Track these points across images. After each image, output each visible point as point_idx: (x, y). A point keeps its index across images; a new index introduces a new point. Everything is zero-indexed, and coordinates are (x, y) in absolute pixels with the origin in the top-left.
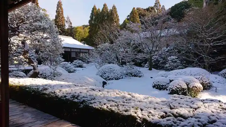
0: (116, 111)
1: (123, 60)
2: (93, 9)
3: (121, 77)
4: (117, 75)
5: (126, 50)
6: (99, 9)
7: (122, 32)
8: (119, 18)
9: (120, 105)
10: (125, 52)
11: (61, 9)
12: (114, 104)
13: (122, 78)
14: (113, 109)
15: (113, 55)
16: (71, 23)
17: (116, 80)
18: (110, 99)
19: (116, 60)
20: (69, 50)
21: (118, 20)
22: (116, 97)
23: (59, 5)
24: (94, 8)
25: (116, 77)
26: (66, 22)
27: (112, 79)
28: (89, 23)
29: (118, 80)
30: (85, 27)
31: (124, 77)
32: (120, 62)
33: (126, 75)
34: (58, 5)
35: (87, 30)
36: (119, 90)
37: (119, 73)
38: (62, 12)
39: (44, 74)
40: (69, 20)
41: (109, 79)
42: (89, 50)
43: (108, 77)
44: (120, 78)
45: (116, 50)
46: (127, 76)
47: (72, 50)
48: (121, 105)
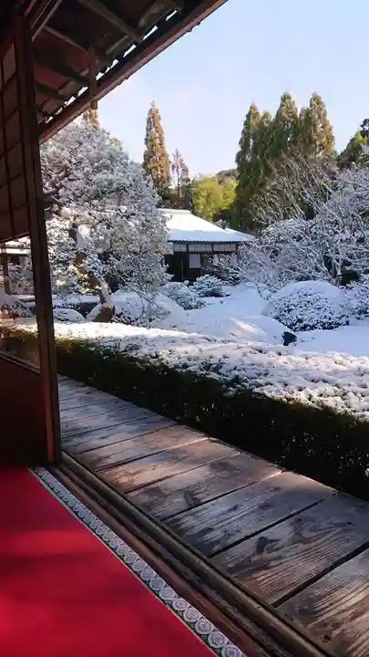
0: (340, 410)
1: (348, 268)
2: (248, 116)
3: (344, 320)
4: (327, 314)
5: (358, 234)
6: (266, 115)
7: (346, 176)
8: (334, 133)
9: (351, 394)
10: (355, 240)
11: (159, 129)
12: (329, 389)
13: (348, 323)
14: (330, 402)
15: (316, 254)
16: (185, 170)
17: (324, 328)
18: (315, 376)
19: (326, 269)
20: (184, 249)
21: (330, 139)
22: (335, 372)
23: (153, 120)
24: (250, 113)
25: (325, 320)
26: (173, 167)
27: (313, 327)
28: (237, 161)
29: (332, 328)
30: (223, 176)
31: (352, 319)
32: (339, 273)
33: (360, 313)
34: (149, 121)
35: (233, 183)
36: (343, 354)
37: (335, 307)
38: (161, 139)
39: (126, 315)
40: (181, 161)
41: (304, 328)
42: (237, 244)
43: (300, 321)
44: (339, 324)
45: (323, 237)
46: (363, 316)
47: (191, 249)
48: (355, 394)
